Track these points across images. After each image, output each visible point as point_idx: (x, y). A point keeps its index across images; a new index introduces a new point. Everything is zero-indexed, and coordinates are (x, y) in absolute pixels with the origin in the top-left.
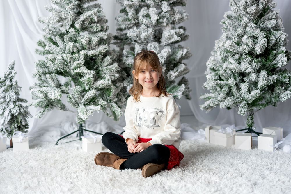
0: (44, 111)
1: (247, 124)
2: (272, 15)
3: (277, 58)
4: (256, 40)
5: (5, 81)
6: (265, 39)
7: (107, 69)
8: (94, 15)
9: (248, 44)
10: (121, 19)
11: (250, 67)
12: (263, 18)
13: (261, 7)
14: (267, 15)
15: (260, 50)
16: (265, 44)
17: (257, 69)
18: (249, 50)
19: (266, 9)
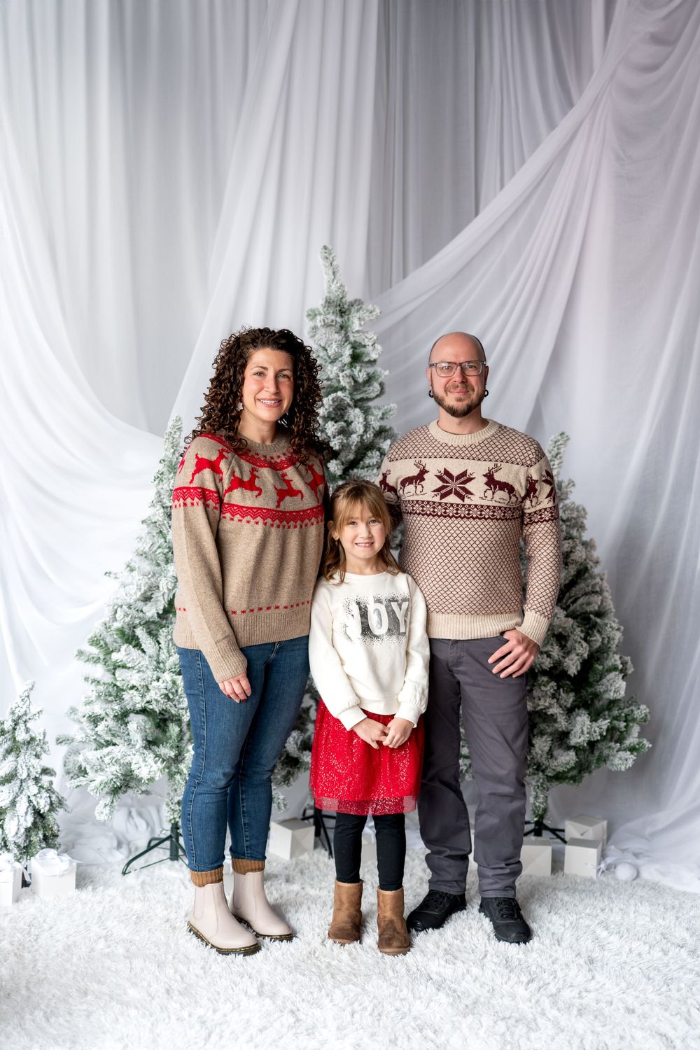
0: (112, 802)
1: (535, 813)
2: (594, 586)
3: (604, 681)
4: (563, 643)
5: (14, 729)
6: (583, 642)
9: (551, 653)
11: (555, 704)
12: (574, 589)
13: (573, 569)
14: (583, 585)
15: (574, 668)
16: (586, 656)
17: (569, 706)
18: (552, 665)
19: (582, 573)
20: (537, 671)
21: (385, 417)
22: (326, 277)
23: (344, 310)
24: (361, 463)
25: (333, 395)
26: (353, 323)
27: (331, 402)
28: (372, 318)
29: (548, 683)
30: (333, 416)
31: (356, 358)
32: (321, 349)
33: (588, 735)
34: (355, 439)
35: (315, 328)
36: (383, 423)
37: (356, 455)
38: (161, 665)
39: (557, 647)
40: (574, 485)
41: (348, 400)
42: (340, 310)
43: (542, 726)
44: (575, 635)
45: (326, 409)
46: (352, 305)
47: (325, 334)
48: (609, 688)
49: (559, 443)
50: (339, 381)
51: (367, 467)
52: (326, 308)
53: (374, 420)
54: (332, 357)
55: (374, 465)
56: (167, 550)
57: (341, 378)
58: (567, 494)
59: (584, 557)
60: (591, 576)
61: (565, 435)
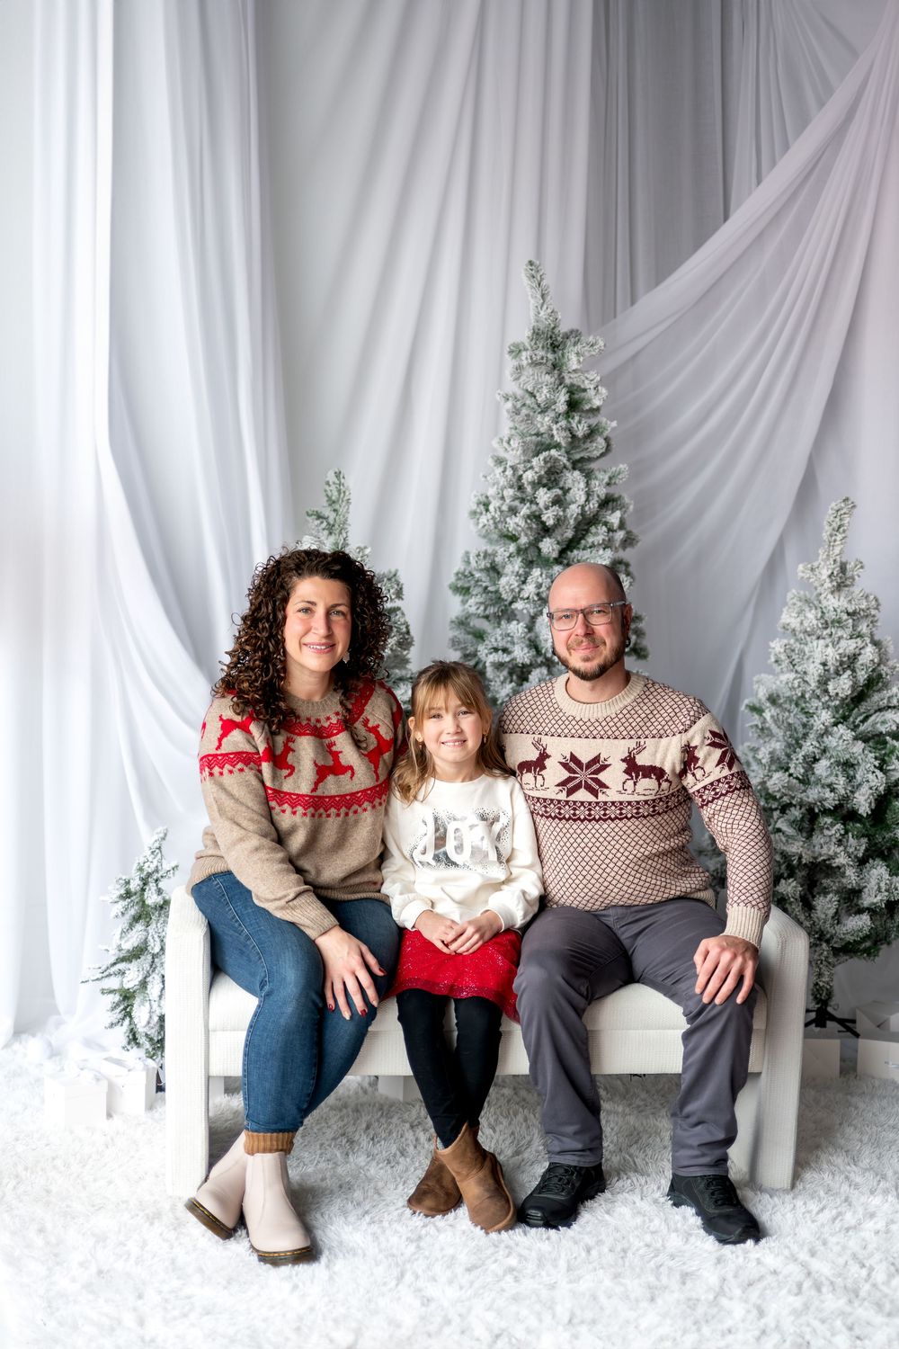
1: (816, 998)
2: (890, 698)
4: (851, 773)
5: (143, 890)
6: (878, 772)
9: (835, 786)
11: (843, 853)
12: (864, 703)
13: (862, 676)
14: (876, 697)
15: (867, 805)
16: (881, 789)
17: (860, 855)
18: (837, 802)
19: (874, 682)
20: (817, 811)
21: (613, 481)
22: (532, 301)
23: (557, 344)
24: (583, 542)
25: (545, 454)
26: (569, 360)
27: (542, 463)
28: (594, 353)
29: (832, 825)
30: (545, 481)
31: (573, 405)
32: (527, 396)
33: (887, 894)
34: (574, 510)
35: (519, 368)
36: (612, 490)
37: (576, 532)
39: (844, 779)
40: (862, 567)
41: (564, 460)
42: (552, 344)
43: (826, 882)
44: (867, 764)
45: (536, 473)
46: (567, 336)
47: (533, 375)
49: (842, 512)
50: (552, 436)
51: (590, 547)
52: (534, 341)
53: (599, 486)
54: (542, 405)
55: (599, 545)
57: (555, 432)
58: (853, 578)
59: (876, 660)
60: (886, 686)
61: (850, 502)
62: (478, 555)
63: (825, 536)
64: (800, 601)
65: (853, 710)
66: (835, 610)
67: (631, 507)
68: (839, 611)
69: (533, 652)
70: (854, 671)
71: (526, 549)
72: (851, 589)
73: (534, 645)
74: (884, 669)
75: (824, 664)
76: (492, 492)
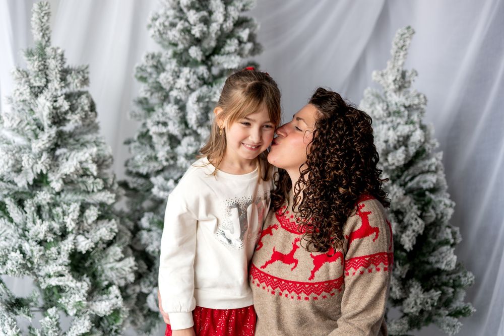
2: (430, 166)
3: (436, 253)
6: (420, 220)
7: (112, 269)
8: (90, 162)
10: (141, 158)
12: (412, 168)
13: (412, 150)
14: (421, 165)
15: (410, 243)
16: (421, 232)
17: (403, 276)
19: (420, 154)
21: (246, 8)
24: (222, 50)
30: (197, 5)
33: (421, 306)
34: (215, 27)
36: (243, 14)
37: (217, 42)
38: (26, 233)
40: (417, 75)
44: (412, 213)
48: (441, 260)
51: (226, 54)
53: (234, 10)
55: (232, 52)
56: (35, 127)
58: (410, 82)
59: (423, 140)
60: (428, 157)
61: (411, 29)
62: (147, 57)
63: (392, 52)
64: (373, 95)
65: (405, 171)
66: (396, 104)
67: (259, 27)
68: (399, 104)
69: (183, 126)
70: (406, 146)
71: (181, 54)
72: (408, 89)
73: (184, 121)
74: (427, 146)
75: (386, 142)
76: (161, 12)
